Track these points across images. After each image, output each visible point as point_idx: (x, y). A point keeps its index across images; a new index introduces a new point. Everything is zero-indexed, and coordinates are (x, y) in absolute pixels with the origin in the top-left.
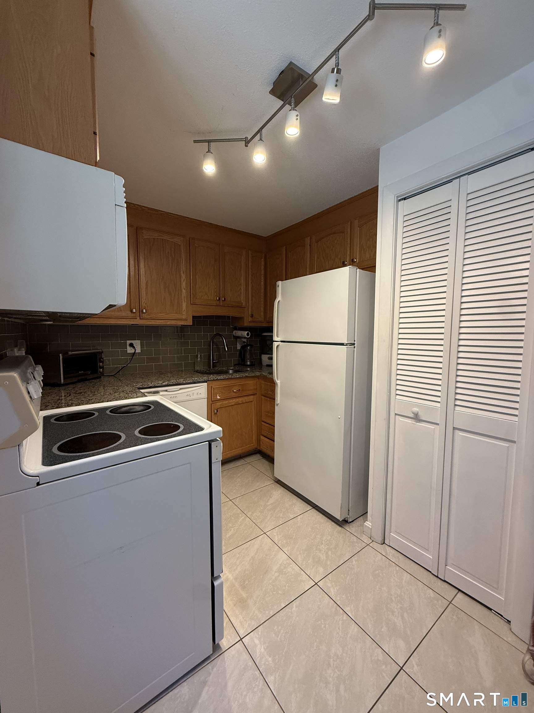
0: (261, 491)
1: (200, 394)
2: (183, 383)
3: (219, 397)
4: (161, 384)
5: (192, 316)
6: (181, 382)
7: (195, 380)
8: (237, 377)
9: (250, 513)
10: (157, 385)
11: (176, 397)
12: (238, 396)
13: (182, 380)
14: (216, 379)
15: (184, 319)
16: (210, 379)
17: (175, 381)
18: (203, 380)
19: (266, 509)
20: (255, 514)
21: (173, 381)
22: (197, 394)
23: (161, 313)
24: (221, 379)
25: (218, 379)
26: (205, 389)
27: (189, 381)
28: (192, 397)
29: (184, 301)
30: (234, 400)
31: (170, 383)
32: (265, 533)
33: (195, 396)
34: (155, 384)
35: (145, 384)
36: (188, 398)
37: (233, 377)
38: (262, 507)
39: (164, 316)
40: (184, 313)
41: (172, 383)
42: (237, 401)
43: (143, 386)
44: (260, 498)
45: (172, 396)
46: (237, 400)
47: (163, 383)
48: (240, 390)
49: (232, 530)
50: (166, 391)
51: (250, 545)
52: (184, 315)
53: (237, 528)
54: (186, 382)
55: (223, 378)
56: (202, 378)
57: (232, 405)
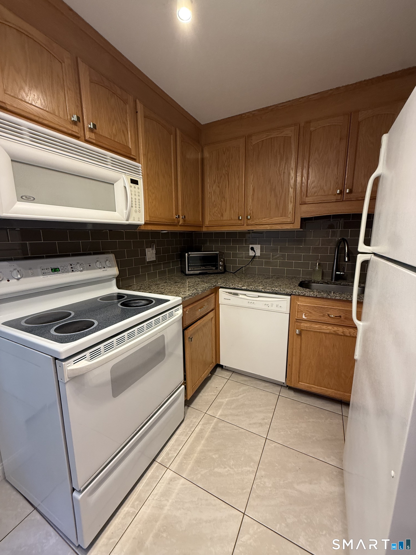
0: (309, 462)
1: (280, 307)
2: (262, 291)
3: (305, 317)
4: (241, 287)
5: (300, 218)
6: (260, 290)
7: (275, 290)
8: (337, 298)
9: (263, 473)
10: (237, 288)
11: (253, 303)
12: (336, 324)
13: (261, 288)
14: (302, 294)
15: (289, 222)
16: (294, 293)
17: (254, 288)
18: (286, 293)
19: (285, 490)
20: (266, 480)
21: (251, 287)
22: (277, 306)
23: (264, 218)
24: (311, 296)
25: (306, 295)
26: (287, 303)
27: (269, 291)
28: (270, 308)
29: (291, 202)
30: (330, 327)
31: (249, 289)
32: (244, 514)
33: (274, 308)
34: (235, 286)
35: (227, 285)
36: (266, 307)
37: (329, 297)
38: (284, 481)
39: (267, 221)
40: (290, 216)
41: (250, 289)
42: (333, 329)
43: (226, 286)
44: (297, 468)
45: (250, 301)
46: (336, 328)
47: (242, 287)
48: (340, 316)
49: (226, 469)
50: (245, 295)
51: (215, 505)
52: (290, 217)
53: (232, 473)
54: (265, 290)
55: (313, 295)
56: (284, 291)
57: (326, 333)
